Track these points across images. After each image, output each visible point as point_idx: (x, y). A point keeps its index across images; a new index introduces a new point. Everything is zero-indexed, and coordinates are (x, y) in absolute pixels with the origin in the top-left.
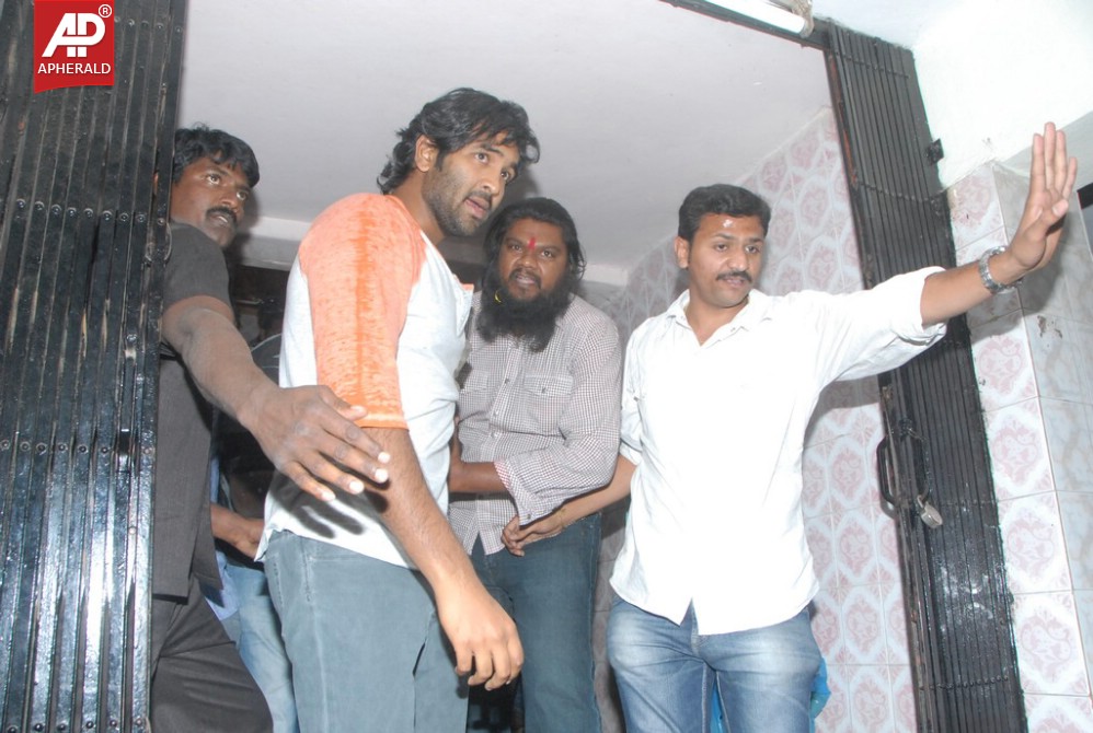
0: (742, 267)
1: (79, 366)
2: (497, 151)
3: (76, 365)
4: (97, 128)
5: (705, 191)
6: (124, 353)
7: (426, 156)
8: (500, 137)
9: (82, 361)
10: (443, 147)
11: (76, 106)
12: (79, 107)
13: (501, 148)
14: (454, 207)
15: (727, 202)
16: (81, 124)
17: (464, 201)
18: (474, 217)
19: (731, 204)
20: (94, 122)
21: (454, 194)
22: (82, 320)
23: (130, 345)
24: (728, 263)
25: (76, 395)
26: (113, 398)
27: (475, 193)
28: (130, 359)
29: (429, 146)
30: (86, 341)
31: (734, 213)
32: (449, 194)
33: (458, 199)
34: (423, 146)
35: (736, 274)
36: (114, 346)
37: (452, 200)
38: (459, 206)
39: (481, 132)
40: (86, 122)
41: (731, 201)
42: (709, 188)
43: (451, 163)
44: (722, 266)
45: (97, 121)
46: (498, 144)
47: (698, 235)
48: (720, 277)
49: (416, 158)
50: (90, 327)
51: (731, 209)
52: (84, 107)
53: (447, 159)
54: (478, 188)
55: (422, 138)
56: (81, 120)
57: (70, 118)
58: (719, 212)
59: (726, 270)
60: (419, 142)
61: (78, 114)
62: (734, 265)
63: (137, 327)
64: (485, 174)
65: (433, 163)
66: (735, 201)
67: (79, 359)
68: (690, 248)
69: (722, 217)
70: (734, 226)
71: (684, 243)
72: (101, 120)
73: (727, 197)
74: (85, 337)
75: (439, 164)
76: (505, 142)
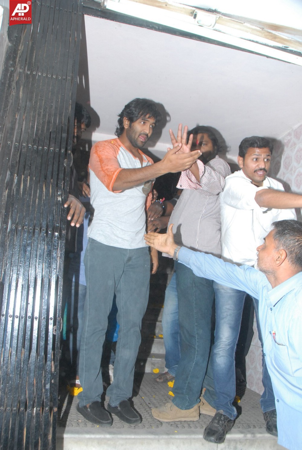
0: (263, 167)
1: (43, 202)
2: (147, 120)
3: (42, 202)
4: (48, 118)
5: (249, 139)
6: (57, 199)
7: (126, 123)
8: (148, 116)
9: (43, 200)
10: (131, 120)
11: (41, 110)
12: (42, 110)
13: (149, 119)
14: (136, 139)
15: (257, 143)
16: (43, 117)
17: (139, 136)
18: (142, 142)
19: (258, 144)
20: (47, 115)
21: (135, 135)
22: (43, 186)
23: (59, 195)
24: (258, 166)
25: (42, 212)
26: (53, 213)
27: (142, 134)
28: (59, 201)
29: (127, 120)
30: (44, 194)
31: (260, 147)
32: (133, 135)
33: (137, 137)
34: (125, 120)
35: (261, 169)
36: (54, 196)
37: (135, 137)
38: (137, 139)
39: (142, 115)
40: (44, 116)
41: (258, 143)
42: (249, 138)
43: (133, 125)
44: (256, 167)
45: (48, 115)
46: (147, 119)
47: (246, 156)
48: (255, 171)
49: (124, 124)
50: (46, 189)
51: (258, 146)
52: (44, 110)
53: (132, 124)
54: (142, 132)
55: (125, 118)
56: (43, 115)
57: (39, 115)
58: (254, 147)
59: (257, 168)
60: (124, 119)
61: (42, 113)
62: (260, 166)
63: (61, 189)
64: (145, 127)
65: (128, 126)
66: (260, 143)
67: (42, 200)
68: (244, 160)
69: (255, 149)
70: (260, 152)
71: (241, 159)
72: (50, 115)
73: (257, 141)
74: (44, 192)
75: (130, 126)
76: (149, 118)
